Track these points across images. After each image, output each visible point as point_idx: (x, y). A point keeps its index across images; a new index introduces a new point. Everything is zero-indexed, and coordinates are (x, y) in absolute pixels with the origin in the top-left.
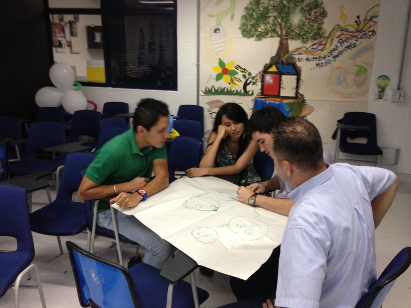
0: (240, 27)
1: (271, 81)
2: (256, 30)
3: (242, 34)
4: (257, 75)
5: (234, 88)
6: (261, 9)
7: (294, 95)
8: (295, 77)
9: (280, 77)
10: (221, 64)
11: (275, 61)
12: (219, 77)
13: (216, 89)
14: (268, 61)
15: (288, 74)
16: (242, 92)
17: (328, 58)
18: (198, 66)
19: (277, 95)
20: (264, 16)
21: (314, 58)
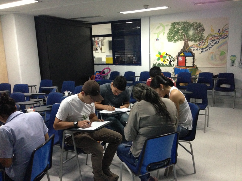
0: (167, 38)
1: (181, 60)
2: (174, 38)
3: (168, 40)
4: (175, 57)
5: (165, 63)
6: (176, 29)
7: (192, 66)
8: (192, 57)
9: (186, 58)
10: (160, 53)
11: (183, 51)
12: (158, 59)
13: (158, 64)
14: (180, 51)
15: (189, 56)
16: (169, 65)
17: (206, 48)
18: (150, 55)
19: (184, 65)
20: (177, 32)
21: (200, 49)
